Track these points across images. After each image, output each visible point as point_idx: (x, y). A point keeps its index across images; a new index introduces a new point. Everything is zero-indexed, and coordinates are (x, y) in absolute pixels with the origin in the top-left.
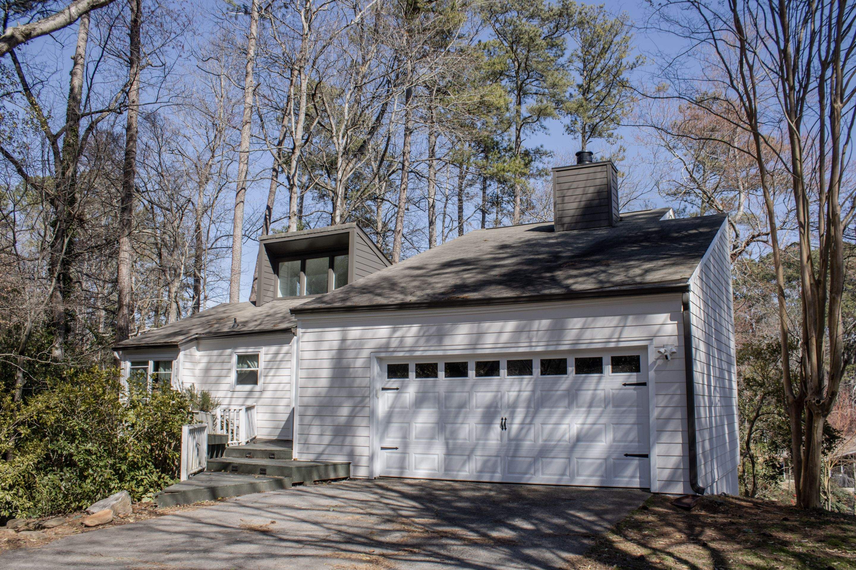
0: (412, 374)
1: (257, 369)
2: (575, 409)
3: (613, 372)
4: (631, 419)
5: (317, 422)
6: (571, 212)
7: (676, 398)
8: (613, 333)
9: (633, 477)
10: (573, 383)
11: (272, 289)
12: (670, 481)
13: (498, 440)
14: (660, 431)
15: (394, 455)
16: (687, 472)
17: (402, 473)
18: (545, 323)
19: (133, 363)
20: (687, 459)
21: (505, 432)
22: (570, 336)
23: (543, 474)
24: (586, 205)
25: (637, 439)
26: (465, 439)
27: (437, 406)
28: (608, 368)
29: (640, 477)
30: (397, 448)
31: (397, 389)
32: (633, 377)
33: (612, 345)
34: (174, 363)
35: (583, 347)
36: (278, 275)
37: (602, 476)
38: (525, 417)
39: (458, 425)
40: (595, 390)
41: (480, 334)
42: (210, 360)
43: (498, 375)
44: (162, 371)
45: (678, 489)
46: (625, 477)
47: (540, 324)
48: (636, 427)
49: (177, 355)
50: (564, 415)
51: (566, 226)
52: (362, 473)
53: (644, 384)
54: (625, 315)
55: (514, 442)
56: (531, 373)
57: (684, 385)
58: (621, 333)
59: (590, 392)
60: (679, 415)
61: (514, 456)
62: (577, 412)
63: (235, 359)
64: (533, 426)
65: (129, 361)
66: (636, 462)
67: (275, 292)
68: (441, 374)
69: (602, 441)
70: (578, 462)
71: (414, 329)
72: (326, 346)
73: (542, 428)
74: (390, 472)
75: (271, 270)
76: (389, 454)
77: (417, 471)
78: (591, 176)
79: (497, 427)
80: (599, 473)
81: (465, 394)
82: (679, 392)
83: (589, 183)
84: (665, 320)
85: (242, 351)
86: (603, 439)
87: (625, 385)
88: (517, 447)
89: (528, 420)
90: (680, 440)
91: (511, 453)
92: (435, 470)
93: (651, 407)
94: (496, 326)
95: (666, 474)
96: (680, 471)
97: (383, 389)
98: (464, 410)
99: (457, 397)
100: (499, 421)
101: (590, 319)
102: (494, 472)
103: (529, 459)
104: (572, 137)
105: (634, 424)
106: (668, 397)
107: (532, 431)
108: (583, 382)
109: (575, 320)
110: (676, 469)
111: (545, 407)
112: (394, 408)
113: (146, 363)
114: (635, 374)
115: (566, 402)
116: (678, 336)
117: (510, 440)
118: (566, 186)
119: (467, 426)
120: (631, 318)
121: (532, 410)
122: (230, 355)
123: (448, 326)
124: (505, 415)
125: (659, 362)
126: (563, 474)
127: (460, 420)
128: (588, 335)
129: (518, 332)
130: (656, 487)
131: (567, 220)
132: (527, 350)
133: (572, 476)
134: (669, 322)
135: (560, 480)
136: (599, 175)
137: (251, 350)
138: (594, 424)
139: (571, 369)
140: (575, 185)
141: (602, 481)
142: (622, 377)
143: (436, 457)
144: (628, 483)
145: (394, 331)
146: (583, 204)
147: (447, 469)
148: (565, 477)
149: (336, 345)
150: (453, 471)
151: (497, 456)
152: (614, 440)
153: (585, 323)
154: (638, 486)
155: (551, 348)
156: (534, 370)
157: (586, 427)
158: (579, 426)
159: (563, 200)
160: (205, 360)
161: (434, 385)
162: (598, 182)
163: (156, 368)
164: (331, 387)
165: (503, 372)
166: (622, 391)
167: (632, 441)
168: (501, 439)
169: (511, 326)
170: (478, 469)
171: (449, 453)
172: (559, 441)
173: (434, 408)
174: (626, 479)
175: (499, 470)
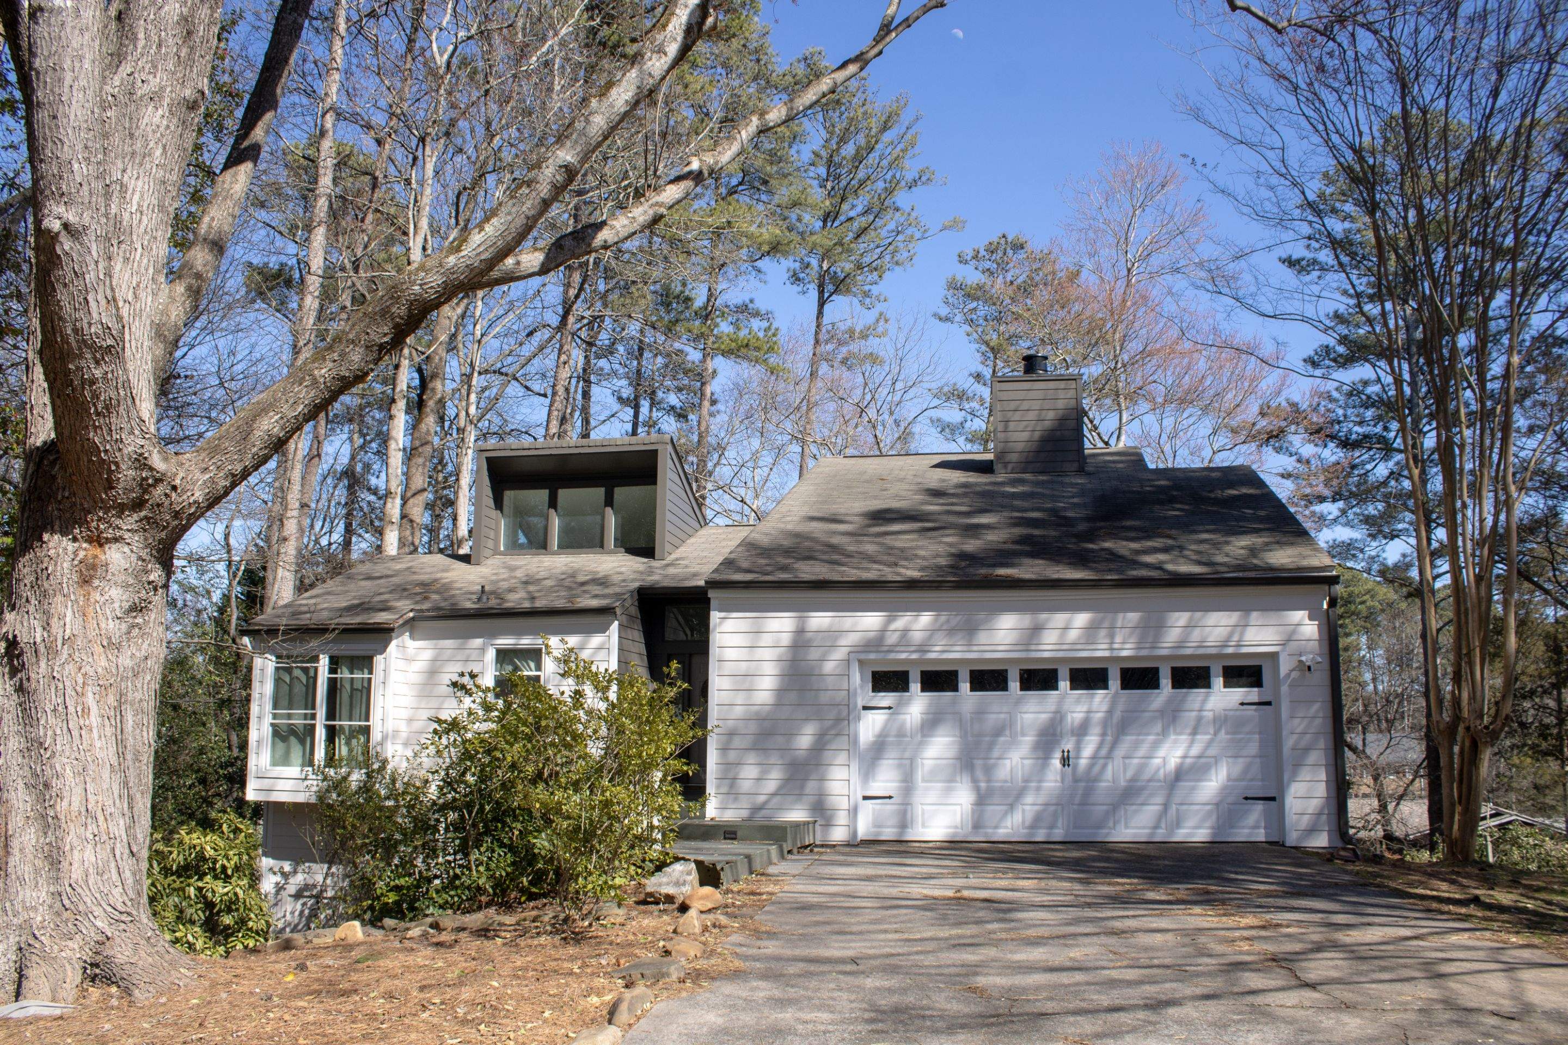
0: (915, 687)
1: (537, 674)
2: (1173, 737)
3: (1225, 687)
4: (1253, 748)
5: (751, 758)
6: (1020, 447)
7: (1318, 721)
8: (1231, 635)
9: (1256, 827)
10: (1169, 701)
11: (492, 535)
12: (1312, 830)
13: (1056, 781)
14: (1298, 765)
15: (889, 807)
16: (1334, 818)
17: (901, 834)
18: (1133, 617)
19: (282, 660)
20: (1334, 802)
21: (1068, 770)
22: (1171, 636)
23: (1127, 827)
24: (1042, 437)
25: (1260, 777)
26: (1006, 781)
27: (957, 733)
28: (1218, 682)
29: (1265, 828)
30: (890, 797)
31: (890, 708)
32: (1253, 694)
33: (1230, 650)
34: (379, 660)
35: (1188, 652)
36: (502, 512)
37: (1213, 828)
38: (1099, 748)
39: (992, 761)
40: (1200, 711)
41: (1037, 630)
42: (438, 655)
43: (1056, 688)
44: (347, 674)
45: (1321, 841)
46: (1243, 827)
47: (1124, 618)
48: (1258, 760)
49: (386, 647)
50: (1156, 745)
51: (1010, 467)
52: (838, 834)
53: (1269, 703)
54: (1247, 610)
55: (1083, 784)
56: (1106, 687)
57: (1329, 706)
58: (1242, 634)
59: (1194, 714)
60: (1322, 744)
61: (1083, 803)
62: (1175, 742)
63: (491, 654)
64: (1110, 762)
65: (275, 655)
66: (1259, 807)
67: (497, 541)
68: (965, 686)
69: (1211, 780)
70: (1178, 810)
71: (926, 619)
72: (766, 640)
73: (1125, 765)
74: (879, 834)
75: (491, 503)
76: (878, 807)
77: (926, 830)
78: (1050, 394)
79: (1056, 763)
80: (1208, 824)
81: (1002, 716)
82: (1321, 715)
83: (1047, 404)
84: (1302, 618)
85: (506, 642)
86: (1214, 778)
87: (1242, 704)
88: (1089, 791)
89: (1104, 752)
90: (1323, 776)
91: (1077, 800)
92: (956, 827)
93: (1284, 733)
94: (1059, 619)
95: (1305, 821)
96: (1324, 817)
97: (865, 708)
98: (1002, 739)
99: (992, 719)
100: (1058, 755)
101: (1198, 614)
102: (1052, 827)
103: (1105, 808)
104: (800, 289)
105: (1254, 757)
106: (1306, 721)
107: (1110, 767)
108: (1183, 700)
109: (1177, 614)
110: (1319, 814)
111: (1127, 734)
112: (886, 736)
113: (315, 659)
114: (1256, 689)
115: (1158, 727)
116: (1320, 640)
117: (1076, 780)
118: (1013, 405)
119: (1008, 762)
120: (1254, 614)
121: (1109, 738)
122: (483, 650)
123: (982, 616)
124: (1068, 745)
125: (1295, 674)
126: (1156, 827)
127: (996, 753)
128: (1196, 635)
129: (1091, 630)
130: (1292, 839)
131: (1014, 457)
132: (1106, 654)
133: (1171, 830)
134: (1307, 621)
135: (1152, 834)
136: (1061, 394)
137: (526, 642)
138: (1199, 757)
139: (1166, 682)
140: (1025, 405)
141: (1214, 835)
142: (1238, 694)
143: (958, 808)
144: (1250, 835)
145: (890, 620)
146: (1037, 435)
147: (977, 826)
148: (1160, 831)
149: (786, 639)
150: (984, 827)
151: (1057, 804)
152: (1229, 779)
153: (1191, 619)
154: (1263, 839)
155: (1144, 653)
156: (1110, 683)
157: (1188, 761)
158: (1178, 760)
159: (1006, 427)
160: (428, 655)
161: (954, 702)
162: (1061, 404)
163: (336, 669)
164: (778, 704)
165: (1064, 685)
166: (1238, 713)
167: (1252, 780)
168: (1063, 781)
169: (1082, 619)
170: (1027, 824)
171: (981, 800)
172: (1149, 781)
173: (954, 736)
174: (1246, 831)
175: (1060, 824)
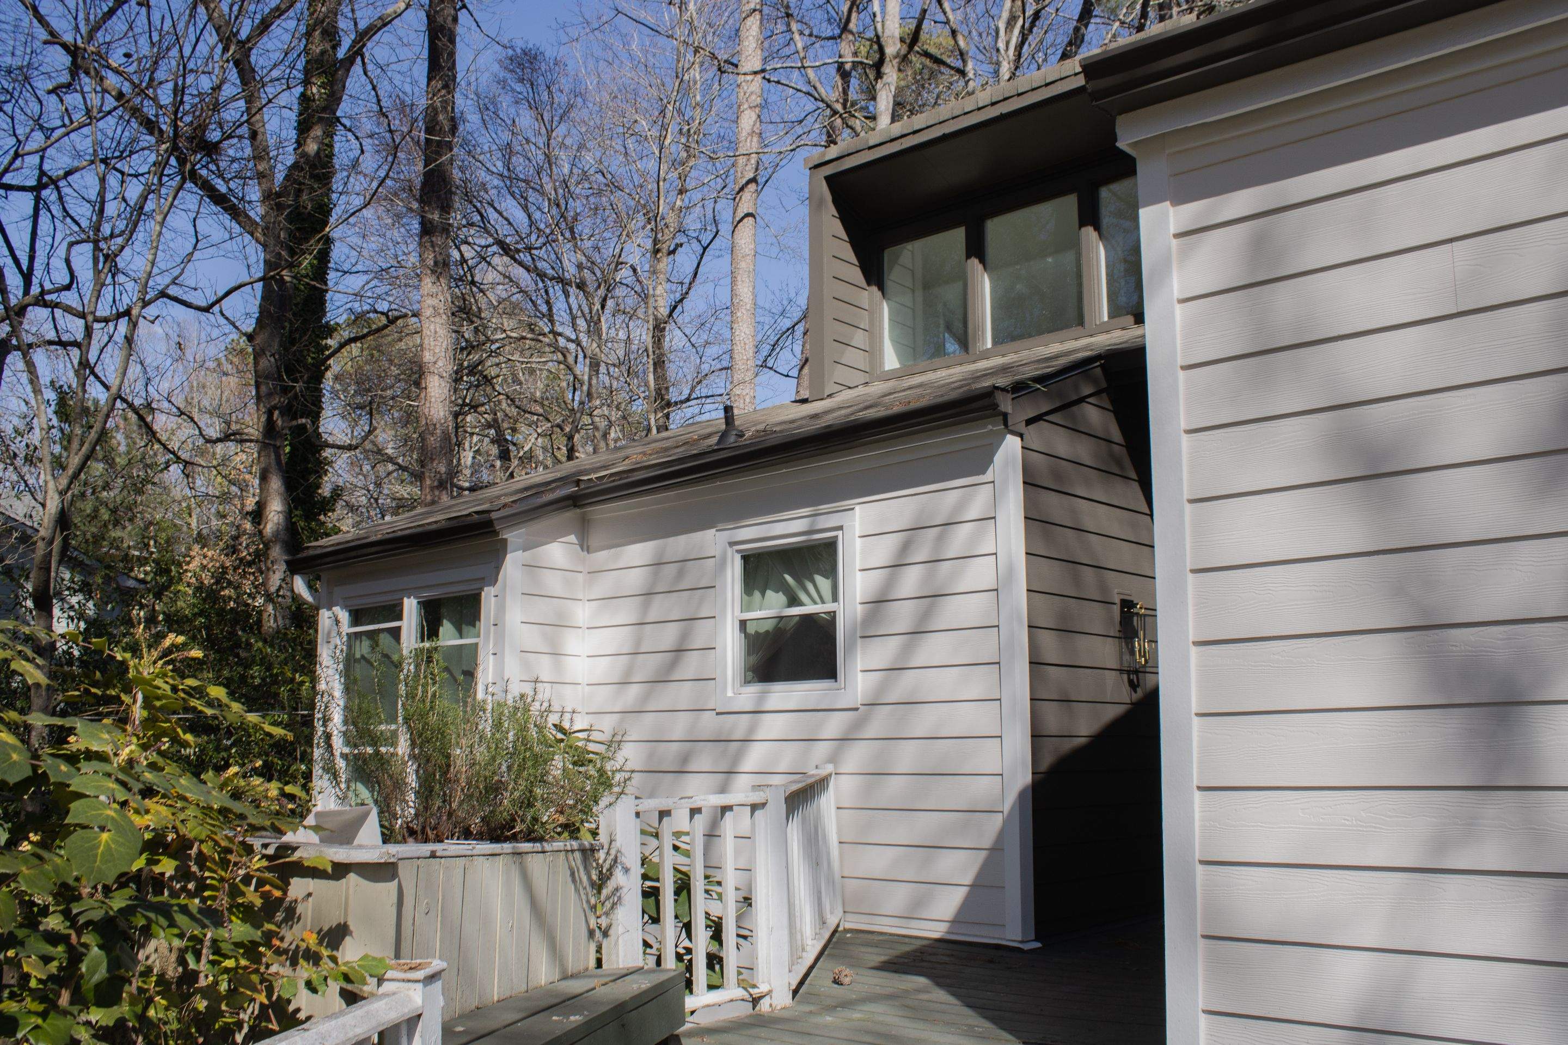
1: (830, 607)
11: (859, 339)
19: (357, 617)
34: (489, 596)
36: (881, 288)
44: (448, 637)
49: (498, 569)
63: (732, 569)
65: (344, 607)
67: (874, 352)
75: (856, 275)
113: (395, 612)
122: (714, 557)
163: (430, 629)
